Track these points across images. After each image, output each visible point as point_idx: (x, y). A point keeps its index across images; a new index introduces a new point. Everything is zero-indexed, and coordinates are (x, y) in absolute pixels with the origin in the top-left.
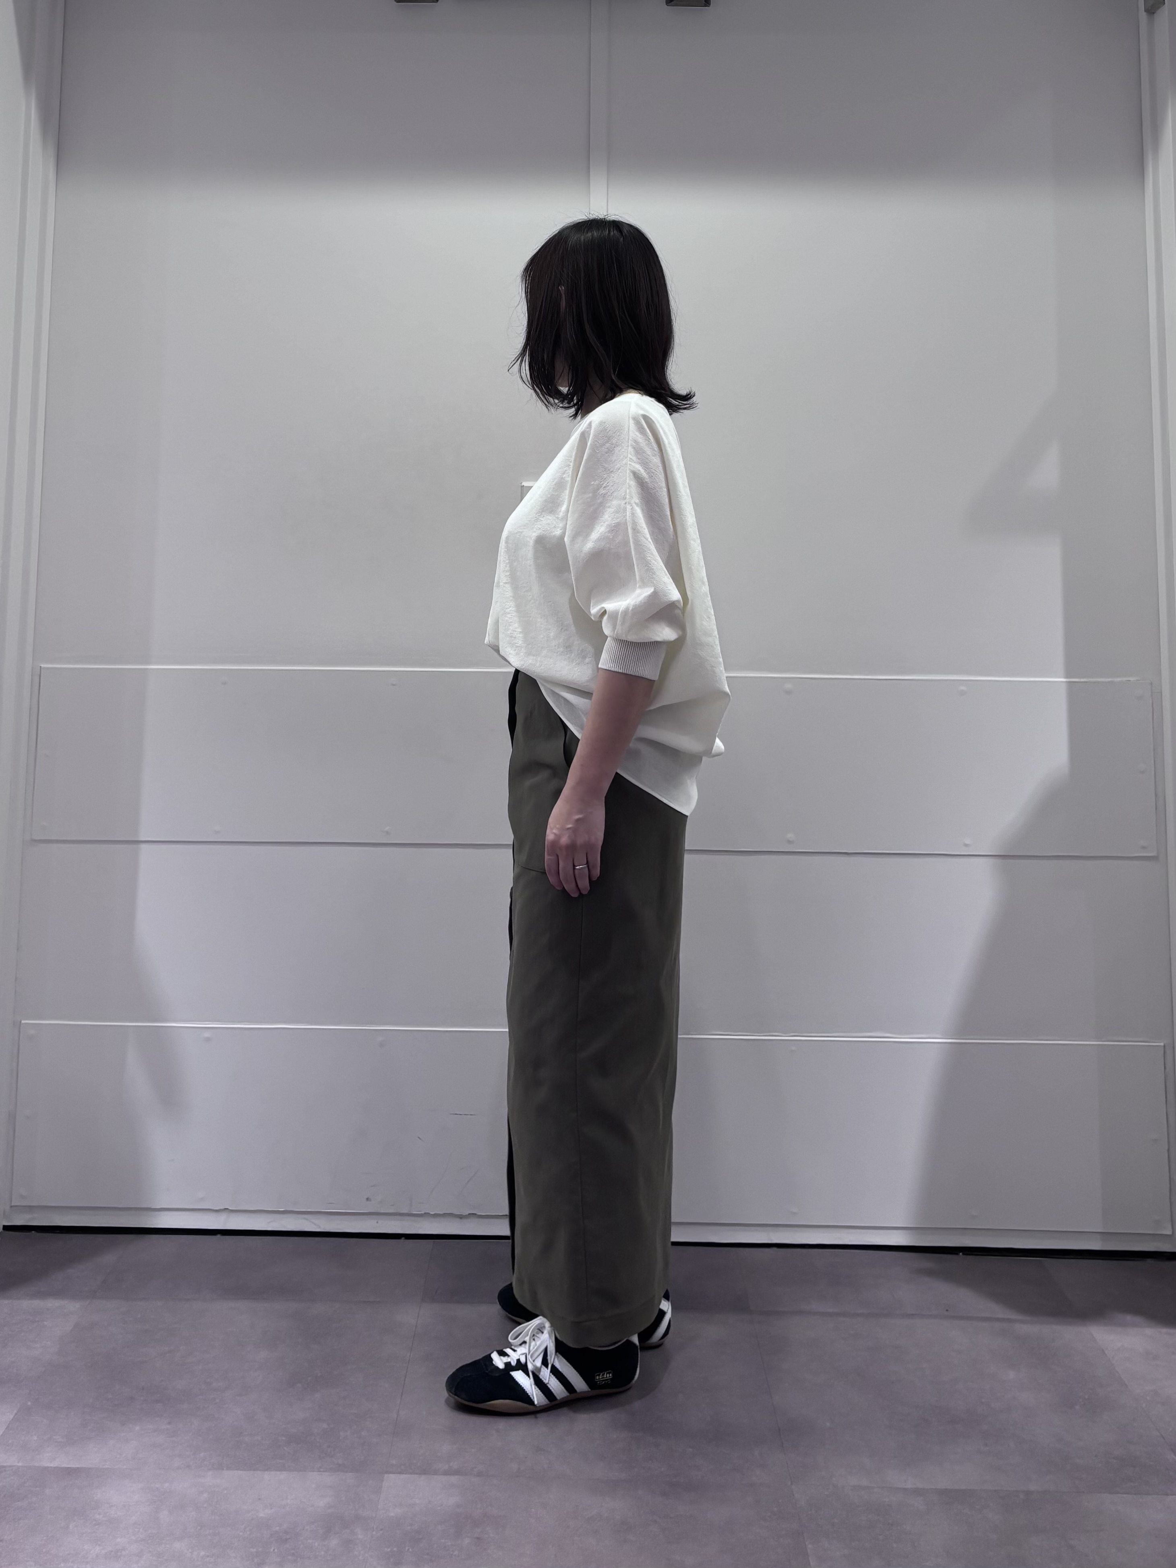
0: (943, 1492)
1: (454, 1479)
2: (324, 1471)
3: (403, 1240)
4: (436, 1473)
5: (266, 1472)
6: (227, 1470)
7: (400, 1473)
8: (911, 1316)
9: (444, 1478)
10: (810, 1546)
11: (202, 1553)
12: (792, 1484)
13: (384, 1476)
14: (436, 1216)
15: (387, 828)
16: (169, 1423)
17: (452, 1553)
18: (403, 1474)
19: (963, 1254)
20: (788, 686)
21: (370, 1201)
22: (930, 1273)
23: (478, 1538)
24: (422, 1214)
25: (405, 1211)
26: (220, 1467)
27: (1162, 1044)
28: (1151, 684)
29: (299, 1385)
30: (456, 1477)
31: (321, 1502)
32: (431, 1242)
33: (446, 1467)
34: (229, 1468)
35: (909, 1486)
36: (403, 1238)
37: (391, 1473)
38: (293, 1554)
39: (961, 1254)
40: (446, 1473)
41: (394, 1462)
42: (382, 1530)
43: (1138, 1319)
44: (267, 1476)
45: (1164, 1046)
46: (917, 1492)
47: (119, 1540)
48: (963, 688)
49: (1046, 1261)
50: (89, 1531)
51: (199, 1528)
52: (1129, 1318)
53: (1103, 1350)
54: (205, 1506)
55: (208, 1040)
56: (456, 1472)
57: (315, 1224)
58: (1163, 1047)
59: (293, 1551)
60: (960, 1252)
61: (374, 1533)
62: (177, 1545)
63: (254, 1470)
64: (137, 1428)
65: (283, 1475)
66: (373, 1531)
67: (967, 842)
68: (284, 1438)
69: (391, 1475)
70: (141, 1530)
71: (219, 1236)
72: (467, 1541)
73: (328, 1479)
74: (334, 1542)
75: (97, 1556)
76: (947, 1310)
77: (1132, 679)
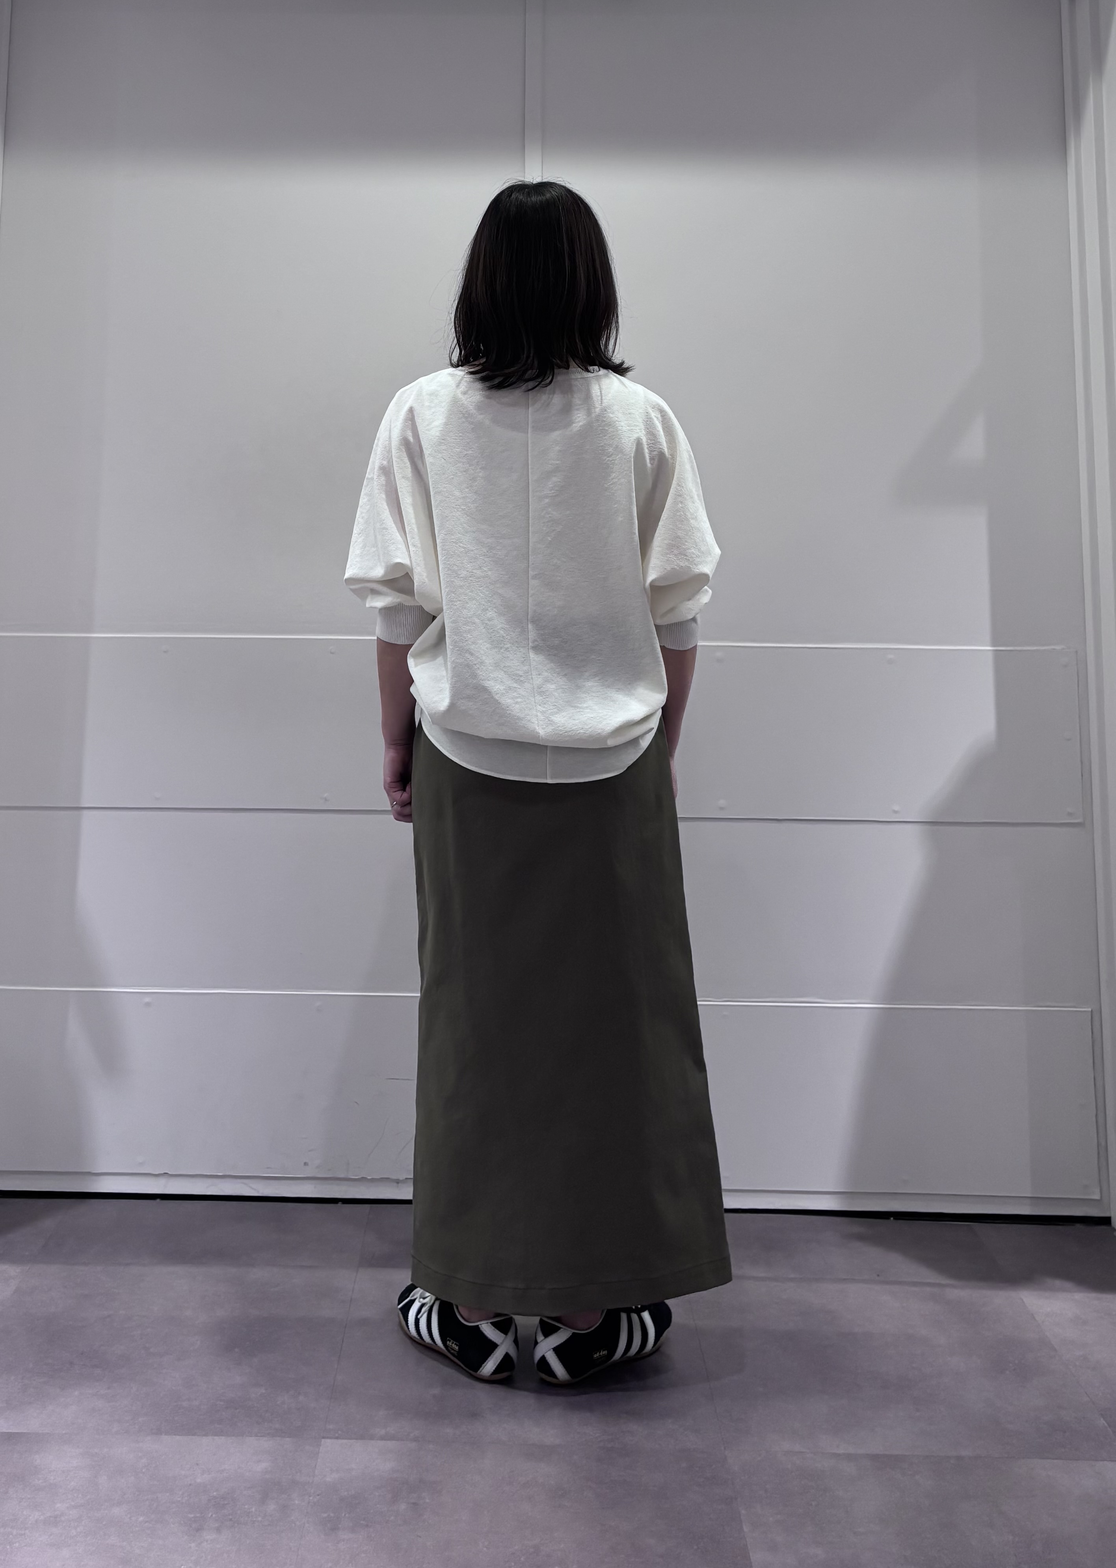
0: (874, 1458)
1: (391, 1444)
2: (261, 1436)
3: (340, 1204)
4: (372, 1438)
5: (204, 1437)
6: (165, 1435)
7: (337, 1438)
8: (844, 1280)
9: (381, 1443)
10: (743, 1512)
11: (141, 1519)
12: (725, 1448)
13: (321, 1441)
14: (373, 1180)
15: (326, 795)
16: (109, 1388)
17: (387, 1518)
18: (340, 1439)
19: (894, 1219)
20: (719, 654)
21: (308, 1165)
22: (861, 1238)
23: (414, 1504)
24: (358, 1178)
25: (342, 1176)
26: (158, 1432)
27: (1090, 1009)
28: (1076, 652)
29: (236, 1350)
30: (394, 1442)
31: (260, 1467)
32: (367, 1207)
33: (383, 1432)
34: (167, 1433)
35: (841, 1451)
36: (340, 1203)
37: (328, 1438)
38: (231, 1520)
39: (892, 1218)
40: (382, 1438)
41: (331, 1427)
42: (318, 1495)
43: (1068, 1285)
44: (206, 1441)
45: (1092, 1011)
46: (849, 1457)
47: (58, 1505)
48: (891, 656)
49: (975, 1226)
50: (29, 1496)
51: (137, 1493)
52: (1058, 1283)
53: (1032, 1314)
54: (144, 1470)
55: (148, 1004)
56: (392, 1438)
57: (253, 1189)
58: (1090, 1014)
59: (231, 1517)
60: (891, 1217)
61: (311, 1498)
62: (116, 1511)
63: (193, 1435)
64: (76, 1393)
65: (220, 1440)
66: (310, 1496)
67: (896, 808)
68: (222, 1403)
69: (328, 1440)
70: (80, 1495)
71: (158, 1200)
72: (403, 1507)
73: (266, 1443)
74: (271, 1507)
75: (36, 1521)
76: (878, 1275)
77: (1058, 647)
